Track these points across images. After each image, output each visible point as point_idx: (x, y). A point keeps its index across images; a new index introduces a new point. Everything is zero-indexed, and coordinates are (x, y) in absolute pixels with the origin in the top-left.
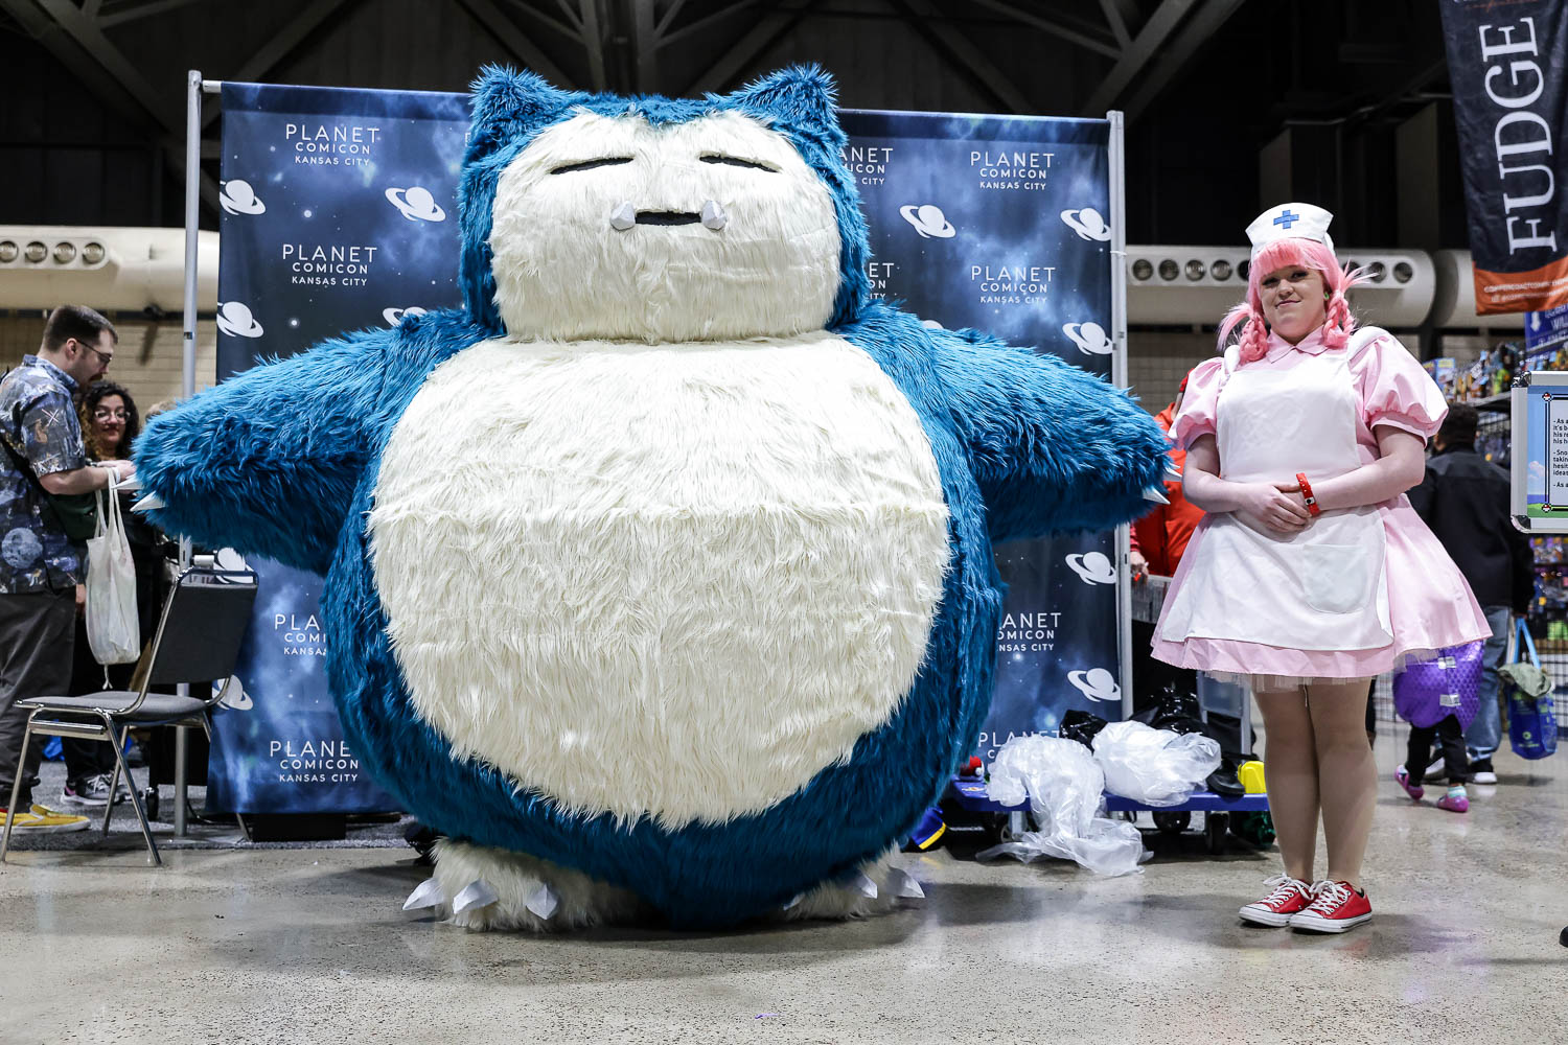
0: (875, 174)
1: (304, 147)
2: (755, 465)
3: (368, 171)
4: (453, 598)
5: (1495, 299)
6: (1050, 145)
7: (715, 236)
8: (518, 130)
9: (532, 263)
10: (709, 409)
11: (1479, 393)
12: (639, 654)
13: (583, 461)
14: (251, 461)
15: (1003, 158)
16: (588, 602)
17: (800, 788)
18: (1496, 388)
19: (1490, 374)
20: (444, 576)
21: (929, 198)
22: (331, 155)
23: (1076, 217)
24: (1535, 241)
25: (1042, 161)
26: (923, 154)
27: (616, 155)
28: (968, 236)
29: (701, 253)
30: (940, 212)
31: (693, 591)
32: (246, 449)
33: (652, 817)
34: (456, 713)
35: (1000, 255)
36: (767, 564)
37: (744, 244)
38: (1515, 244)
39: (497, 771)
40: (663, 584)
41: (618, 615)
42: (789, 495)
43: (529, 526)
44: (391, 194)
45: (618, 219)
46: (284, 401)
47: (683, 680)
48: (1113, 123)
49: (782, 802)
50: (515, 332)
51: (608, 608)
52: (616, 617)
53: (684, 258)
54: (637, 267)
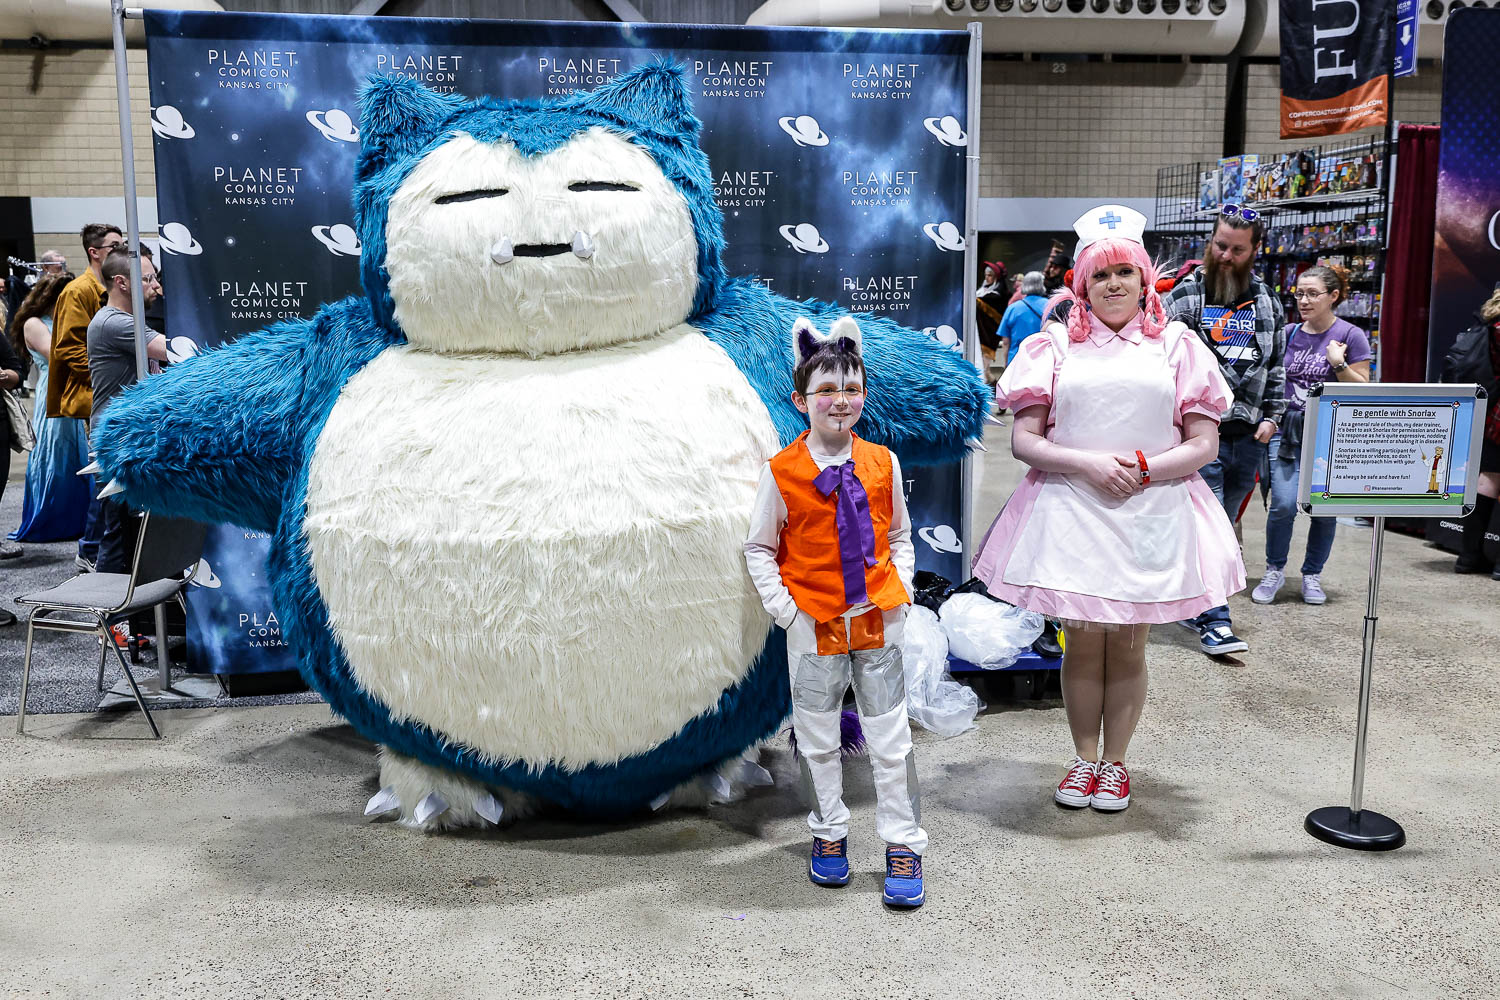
0: (758, 87)
1: (226, 71)
2: (626, 484)
3: (289, 94)
4: (381, 602)
5: (1298, 125)
6: (915, 57)
7: (585, 265)
8: (402, 147)
9: (424, 291)
10: (586, 433)
11: (1277, 193)
12: (538, 651)
13: (483, 487)
14: (196, 457)
15: (872, 70)
16: (492, 610)
17: (675, 734)
18: (1293, 191)
19: (1288, 177)
20: (371, 584)
21: (805, 109)
22: (252, 79)
23: (937, 125)
24: (1338, 71)
25: (907, 72)
26: (800, 66)
27: (493, 187)
28: (841, 144)
29: (573, 280)
30: (815, 121)
31: (579, 598)
32: (190, 448)
33: (557, 764)
34: (391, 689)
35: (868, 161)
36: (640, 570)
37: (611, 271)
38: (1319, 73)
39: (428, 730)
40: (554, 594)
41: (521, 618)
42: (658, 510)
43: (440, 548)
44: (311, 116)
45: (498, 255)
46: (219, 402)
47: (575, 668)
48: (973, 34)
49: (661, 745)
50: (415, 342)
51: (510, 614)
52: (517, 622)
53: (559, 286)
54: (518, 296)
